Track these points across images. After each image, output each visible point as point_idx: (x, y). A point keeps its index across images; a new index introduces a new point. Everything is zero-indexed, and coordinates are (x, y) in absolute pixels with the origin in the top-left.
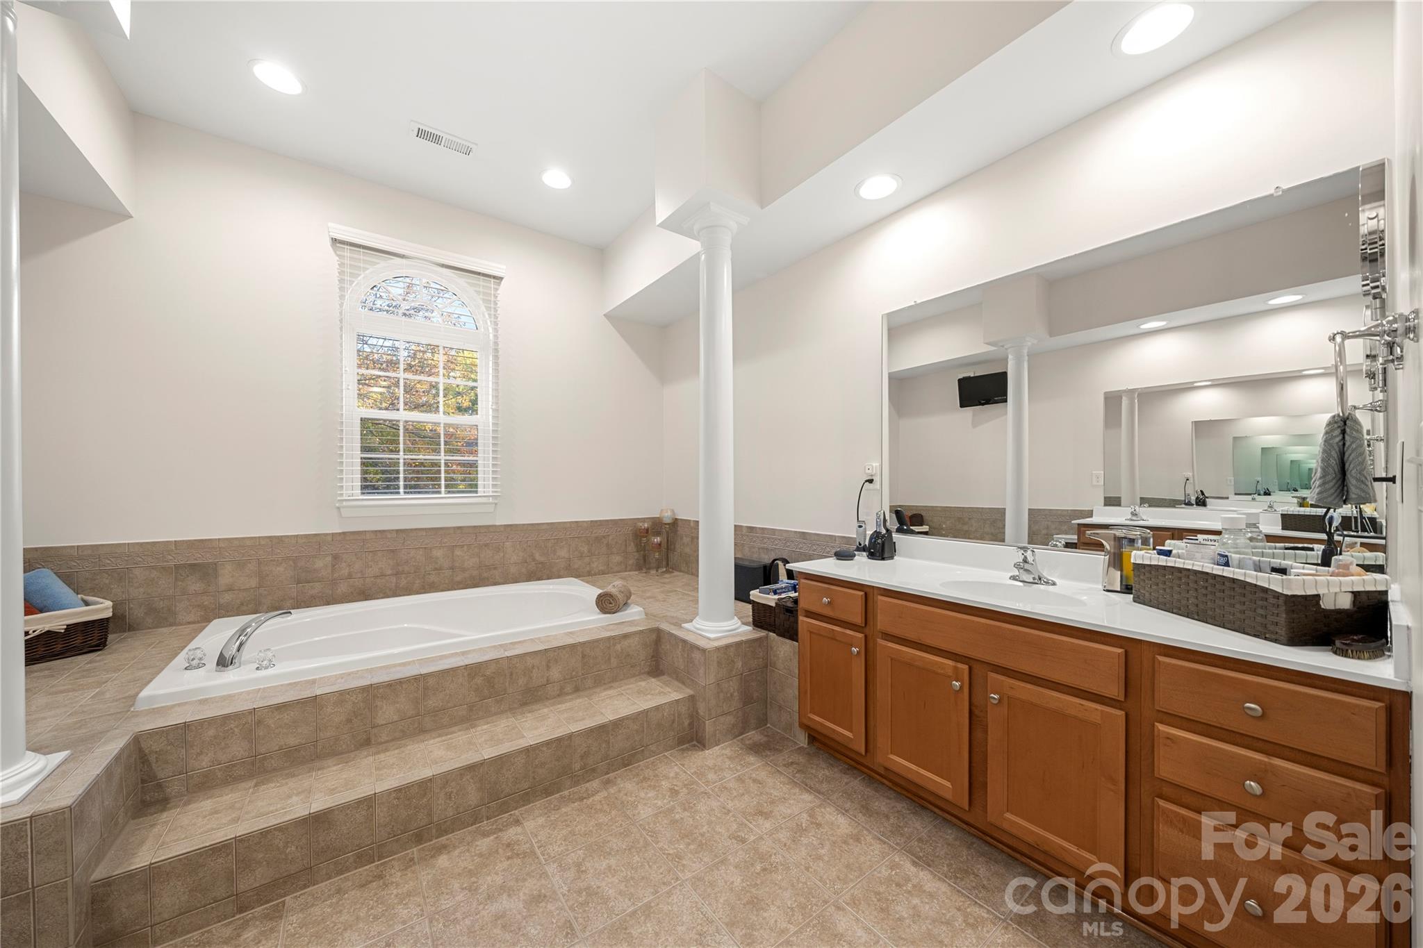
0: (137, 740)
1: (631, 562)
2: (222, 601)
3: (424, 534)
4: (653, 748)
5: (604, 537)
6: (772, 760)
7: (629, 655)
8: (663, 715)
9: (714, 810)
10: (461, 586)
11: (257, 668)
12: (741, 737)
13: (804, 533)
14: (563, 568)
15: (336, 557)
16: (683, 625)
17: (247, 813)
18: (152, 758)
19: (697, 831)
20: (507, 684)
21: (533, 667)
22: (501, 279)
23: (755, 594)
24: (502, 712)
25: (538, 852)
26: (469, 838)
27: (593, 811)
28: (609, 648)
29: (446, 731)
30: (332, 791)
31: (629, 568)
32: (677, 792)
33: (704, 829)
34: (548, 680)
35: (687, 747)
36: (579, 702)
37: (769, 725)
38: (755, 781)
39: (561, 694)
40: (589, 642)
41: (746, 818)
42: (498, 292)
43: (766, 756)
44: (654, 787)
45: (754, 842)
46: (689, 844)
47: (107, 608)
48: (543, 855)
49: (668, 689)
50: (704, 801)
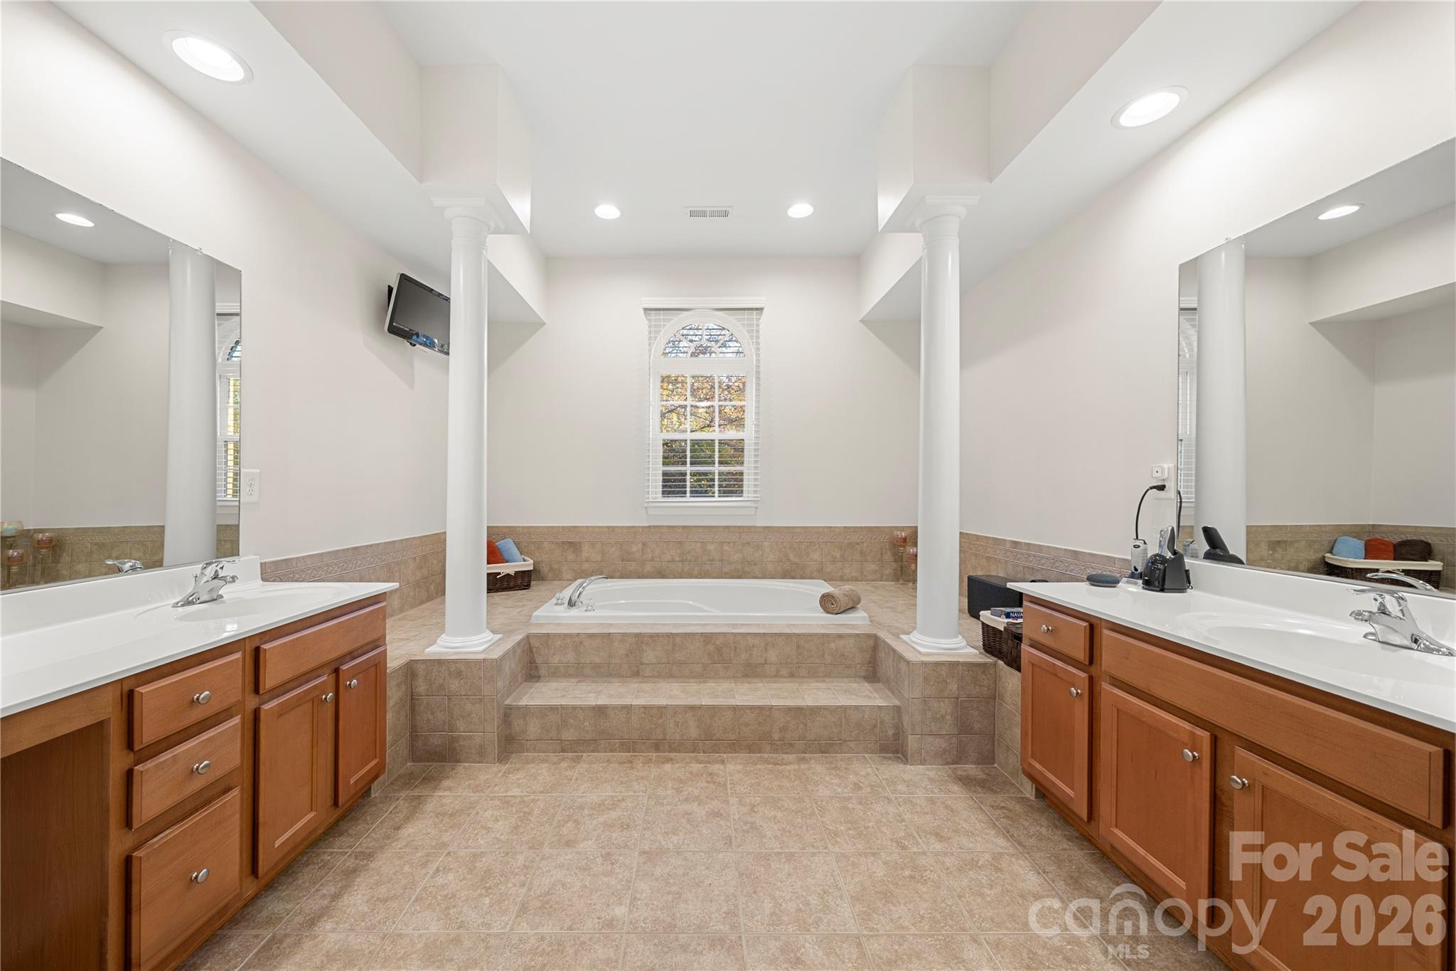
0: (528, 637)
1: (887, 572)
2: (583, 568)
3: (701, 530)
4: (852, 745)
5: (858, 544)
6: (980, 797)
7: (843, 655)
8: (863, 716)
9: (889, 814)
10: (728, 576)
11: (586, 611)
12: (954, 766)
13: (1075, 552)
14: (816, 571)
15: (644, 544)
16: (901, 636)
17: (569, 694)
18: (534, 650)
19: (863, 823)
20: (732, 656)
21: (753, 646)
22: (761, 309)
23: (986, 615)
24: (727, 678)
25: (729, 786)
26: (688, 760)
27: (781, 775)
28: (823, 644)
29: (686, 680)
30: (611, 696)
31: (884, 578)
32: (860, 788)
33: (870, 824)
34: (766, 661)
35: (890, 757)
36: (790, 685)
37: (995, 765)
38: (947, 807)
39: (777, 676)
40: (803, 635)
41: (918, 832)
42: (760, 321)
43: (975, 792)
44: (841, 777)
45: (915, 853)
46: (850, 829)
47: (530, 565)
48: (731, 789)
49: (877, 696)
50: (882, 804)
